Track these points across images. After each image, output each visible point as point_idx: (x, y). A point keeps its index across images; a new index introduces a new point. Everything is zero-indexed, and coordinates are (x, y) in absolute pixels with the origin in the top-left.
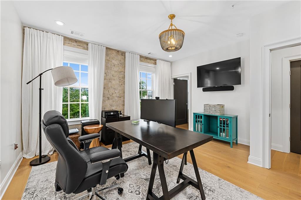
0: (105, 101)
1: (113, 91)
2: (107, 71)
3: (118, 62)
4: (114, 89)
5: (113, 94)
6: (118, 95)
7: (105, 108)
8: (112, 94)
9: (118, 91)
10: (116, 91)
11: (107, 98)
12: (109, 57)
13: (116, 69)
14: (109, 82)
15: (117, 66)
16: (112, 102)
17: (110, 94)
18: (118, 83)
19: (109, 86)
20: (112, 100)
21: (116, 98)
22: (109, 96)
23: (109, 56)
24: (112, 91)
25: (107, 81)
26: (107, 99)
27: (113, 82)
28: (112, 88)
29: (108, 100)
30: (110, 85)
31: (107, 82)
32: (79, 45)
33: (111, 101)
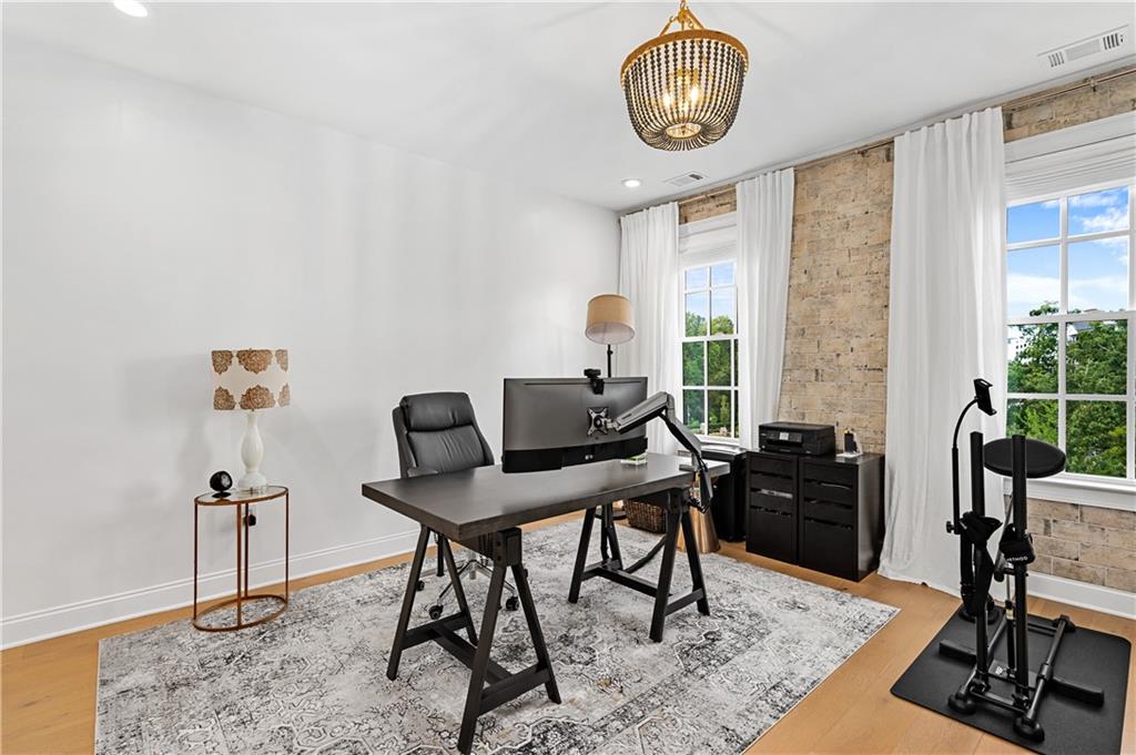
0: (805, 386)
1: (842, 340)
2: (814, 262)
3: (867, 202)
4: (846, 331)
5: (838, 355)
6: (864, 361)
7: (803, 415)
8: (834, 354)
9: (863, 340)
10: (854, 343)
11: (814, 375)
12: (823, 198)
13: (854, 240)
14: (821, 303)
15: (859, 226)
16: (835, 392)
17: (828, 357)
18: (867, 301)
19: (822, 324)
20: (834, 384)
21: (856, 375)
22: (819, 364)
23: (822, 193)
24: (833, 342)
25: (814, 303)
26: (813, 378)
27: (842, 302)
28: (834, 328)
29: (817, 380)
30: (824, 315)
31: (814, 307)
32: (722, 202)
33: (828, 387)
